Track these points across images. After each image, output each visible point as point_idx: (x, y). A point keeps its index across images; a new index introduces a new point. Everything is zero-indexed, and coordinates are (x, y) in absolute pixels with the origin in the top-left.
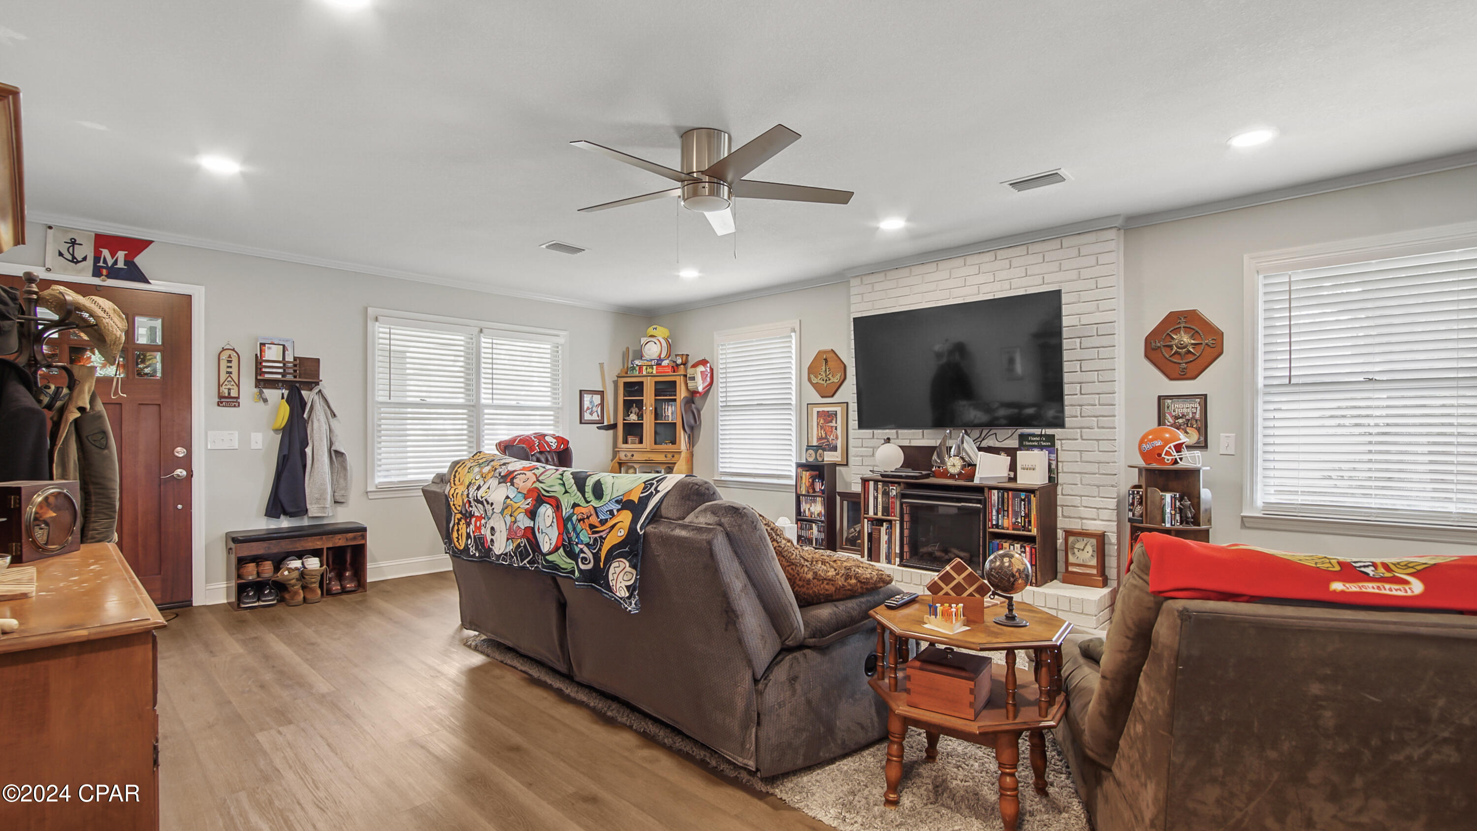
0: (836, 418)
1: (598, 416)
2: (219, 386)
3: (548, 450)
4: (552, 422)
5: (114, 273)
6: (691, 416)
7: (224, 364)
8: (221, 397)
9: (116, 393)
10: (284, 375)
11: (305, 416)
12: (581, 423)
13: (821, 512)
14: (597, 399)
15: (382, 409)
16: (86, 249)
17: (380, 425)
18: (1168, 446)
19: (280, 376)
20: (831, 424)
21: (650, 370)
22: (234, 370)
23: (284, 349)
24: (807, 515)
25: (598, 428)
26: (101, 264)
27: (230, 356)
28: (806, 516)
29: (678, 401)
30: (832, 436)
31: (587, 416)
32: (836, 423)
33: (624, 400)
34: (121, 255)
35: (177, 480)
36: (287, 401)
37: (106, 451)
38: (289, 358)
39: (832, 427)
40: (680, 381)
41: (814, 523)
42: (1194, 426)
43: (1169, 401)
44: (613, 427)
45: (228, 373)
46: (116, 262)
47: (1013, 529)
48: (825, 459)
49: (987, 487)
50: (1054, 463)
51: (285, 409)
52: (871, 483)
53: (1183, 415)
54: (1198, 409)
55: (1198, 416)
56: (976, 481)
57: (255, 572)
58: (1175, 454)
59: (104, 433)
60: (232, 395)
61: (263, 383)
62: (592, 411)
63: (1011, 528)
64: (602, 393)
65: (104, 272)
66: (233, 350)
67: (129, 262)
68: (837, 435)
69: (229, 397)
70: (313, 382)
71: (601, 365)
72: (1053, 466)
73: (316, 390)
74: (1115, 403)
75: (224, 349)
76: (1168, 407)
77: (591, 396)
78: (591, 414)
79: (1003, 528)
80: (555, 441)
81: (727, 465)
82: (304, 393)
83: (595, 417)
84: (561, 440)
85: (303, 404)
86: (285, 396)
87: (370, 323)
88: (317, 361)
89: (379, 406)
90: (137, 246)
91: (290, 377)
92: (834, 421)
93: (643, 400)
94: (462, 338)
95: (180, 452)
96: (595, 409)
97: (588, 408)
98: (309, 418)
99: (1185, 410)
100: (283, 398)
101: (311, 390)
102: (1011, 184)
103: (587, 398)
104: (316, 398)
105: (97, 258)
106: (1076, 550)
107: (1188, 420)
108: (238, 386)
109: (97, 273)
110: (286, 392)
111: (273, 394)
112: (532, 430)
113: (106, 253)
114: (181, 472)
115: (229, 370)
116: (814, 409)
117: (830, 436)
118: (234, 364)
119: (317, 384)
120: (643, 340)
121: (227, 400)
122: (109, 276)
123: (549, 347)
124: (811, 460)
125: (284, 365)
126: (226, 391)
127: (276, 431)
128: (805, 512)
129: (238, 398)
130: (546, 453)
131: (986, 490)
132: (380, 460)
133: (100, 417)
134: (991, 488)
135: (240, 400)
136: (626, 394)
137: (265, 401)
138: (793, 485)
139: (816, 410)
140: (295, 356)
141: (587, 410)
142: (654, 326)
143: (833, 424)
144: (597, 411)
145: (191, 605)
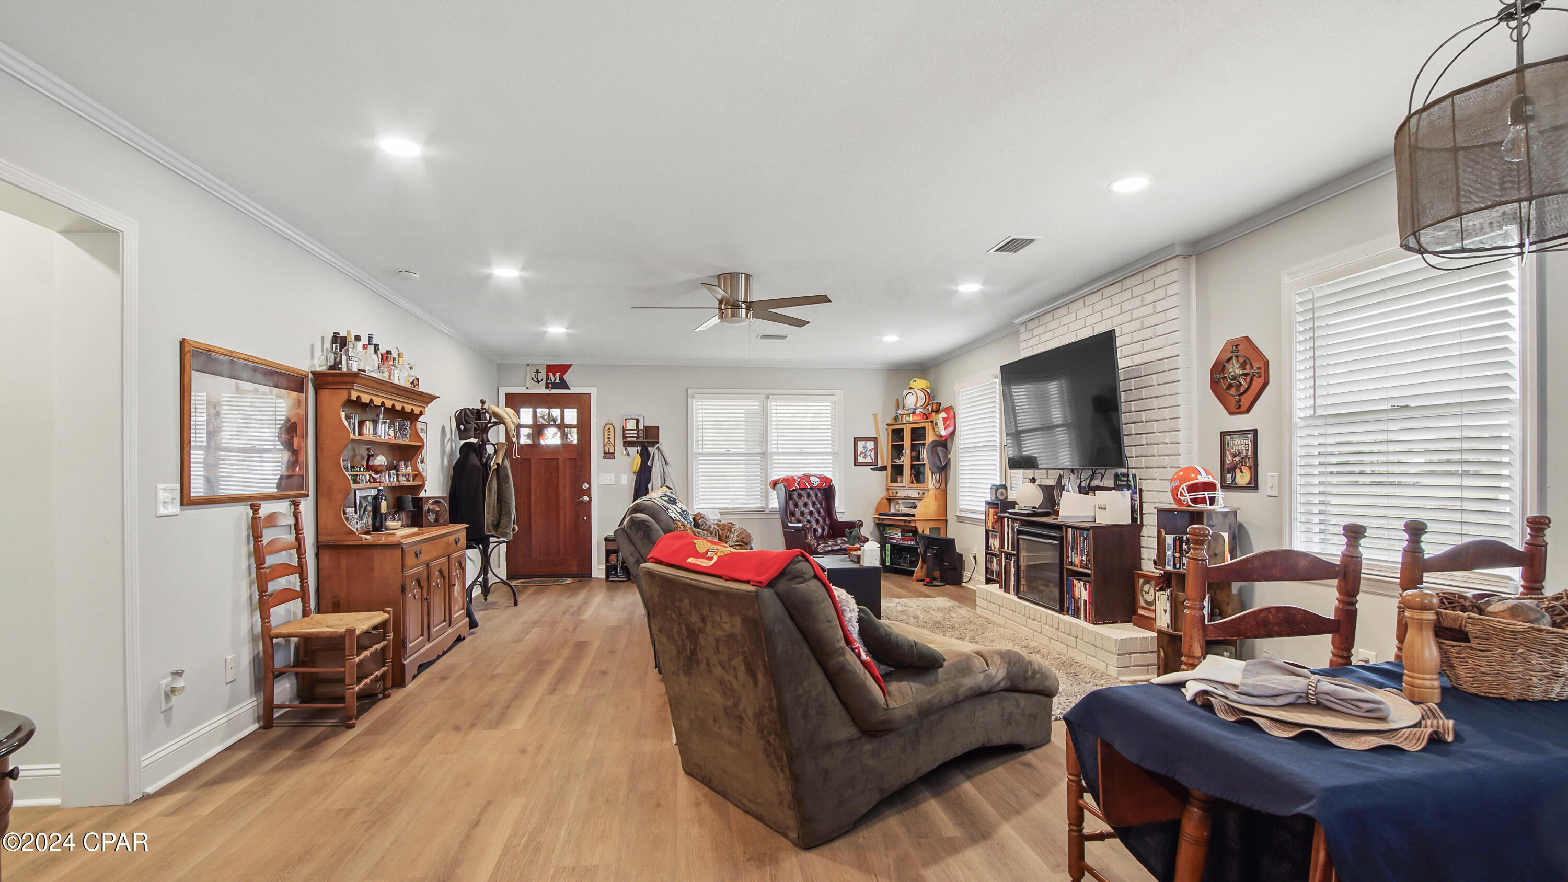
1: (872, 459)
2: (604, 446)
3: (809, 487)
4: (831, 465)
5: (555, 386)
6: (937, 458)
7: (606, 433)
8: (605, 453)
9: (515, 455)
10: (637, 438)
11: (649, 463)
12: (855, 465)
14: (870, 445)
15: (700, 458)
16: (542, 375)
17: (698, 469)
18: (1181, 487)
19: (635, 439)
21: (908, 418)
22: (612, 437)
23: (637, 421)
24: (991, 548)
25: (872, 469)
26: (549, 382)
27: (609, 428)
29: (927, 445)
31: (861, 460)
33: (892, 445)
34: (558, 375)
35: (585, 503)
36: (640, 455)
37: (508, 485)
38: (641, 427)
40: (928, 426)
41: (995, 556)
42: (1247, 465)
43: (1229, 437)
44: (884, 468)
45: (608, 438)
46: (555, 380)
47: (1081, 567)
48: (1008, 497)
49: (1064, 525)
50: (1138, 503)
51: (638, 460)
52: (1006, 519)
53: (1239, 453)
54: (1250, 445)
55: (1249, 454)
56: (1060, 520)
57: (615, 560)
58: (1187, 494)
59: (507, 476)
60: (611, 452)
61: (627, 444)
62: (865, 455)
63: (1079, 566)
64: (875, 440)
65: (550, 386)
66: (611, 424)
67: (561, 379)
69: (609, 453)
70: (655, 442)
71: (875, 416)
72: (1138, 507)
73: (656, 447)
74: (1180, 441)
75: (607, 424)
76: (1228, 444)
77: (864, 442)
78: (865, 457)
79: (1074, 566)
80: (818, 480)
81: (967, 503)
82: (649, 449)
83: (868, 460)
84: (823, 479)
85: (649, 455)
86: (639, 451)
87: (690, 400)
88: (658, 427)
89: (697, 456)
90: (564, 368)
91: (641, 439)
93: (903, 444)
94: (757, 404)
95: (585, 486)
96: (868, 453)
97: (862, 453)
98: (652, 465)
99: (1240, 447)
100: (638, 452)
101: (654, 447)
102: (997, 250)
103: (861, 444)
104: (656, 452)
105: (547, 379)
106: (1144, 593)
107: (1243, 458)
108: (614, 446)
109: (547, 387)
110: (639, 449)
111: (633, 450)
112: (803, 471)
113: (551, 375)
114: (586, 498)
115: (609, 436)
118: (612, 433)
119: (658, 442)
120: (905, 392)
121: (608, 455)
122: (553, 388)
123: (829, 404)
125: (638, 431)
126: (607, 449)
127: (634, 473)
128: (990, 545)
129: (614, 453)
130: (808, 490)
131: (1064, 529)
132: (698, 493)
133: (506, 468)
134: (1068, 527)
135: (616, 455)
136: (895, 438)
137: (628, 454)
138: (982, 520)
140: (646, 425)
141: (860, 454)
142: (914, 379)
144: (870, 455)
145: (591, 577)
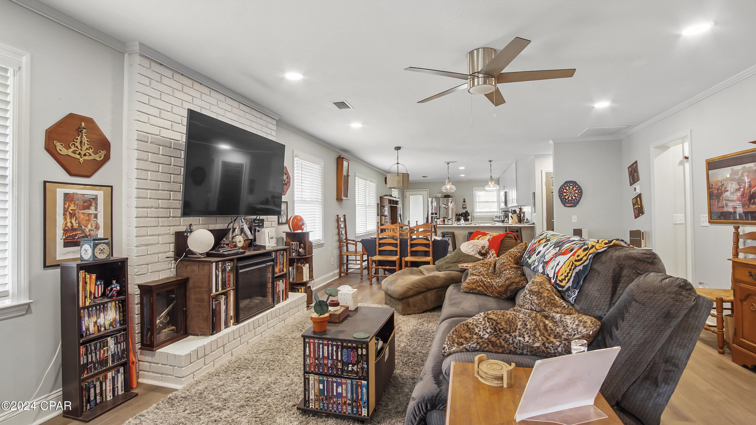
0: (96, 204)
13: (115, 320)
20: (87, 211)
24: (91, 332)
28: (90, 334)
30: (89, 226)
32: (96, 209)
39: (89, 215)
41: (108, 336)
42: (285, 215)
52: (214, 265)
54: (286, 207)
55: (286, 210)
56: (267, 248)
68: (97, 224)
92: (93, 208)
107: (284, 212)
116: (58, 190)
117: (86, 226)
124: (102, 257)
128: (88, 329)
131: (272, 253)
139: (60, 192)
143: (92, 211)
